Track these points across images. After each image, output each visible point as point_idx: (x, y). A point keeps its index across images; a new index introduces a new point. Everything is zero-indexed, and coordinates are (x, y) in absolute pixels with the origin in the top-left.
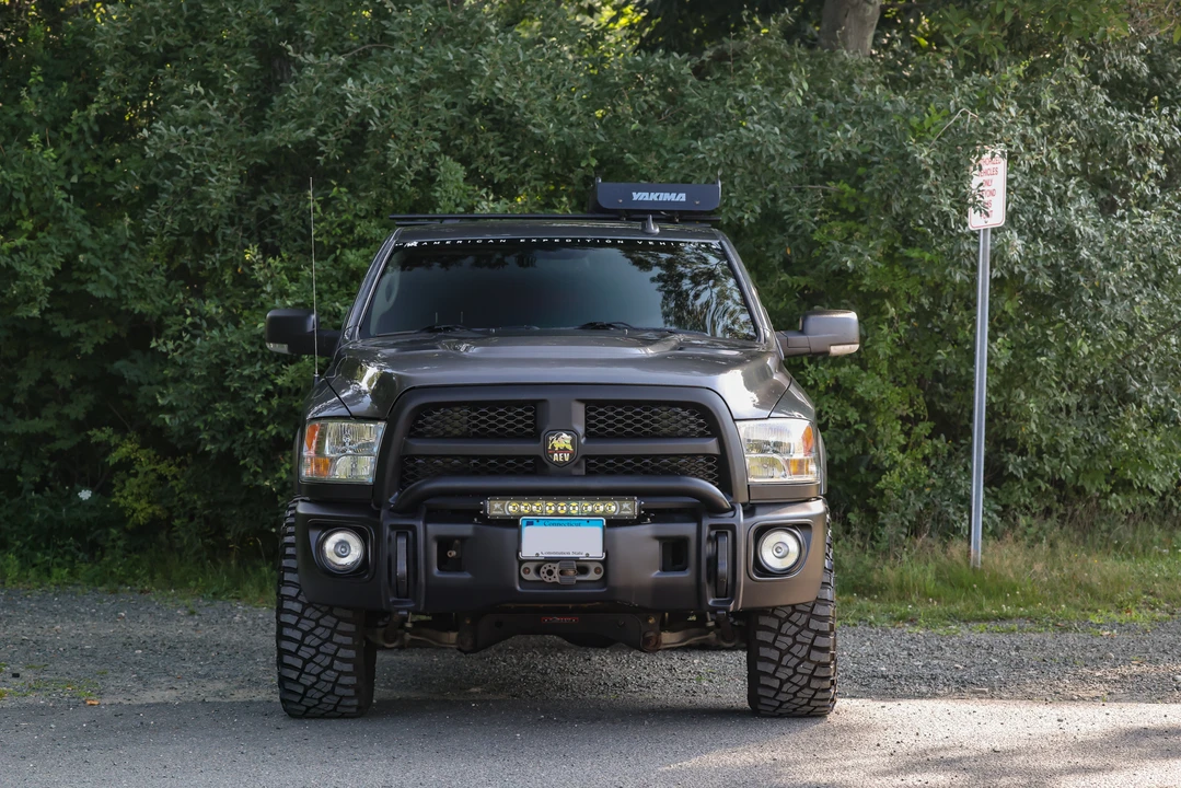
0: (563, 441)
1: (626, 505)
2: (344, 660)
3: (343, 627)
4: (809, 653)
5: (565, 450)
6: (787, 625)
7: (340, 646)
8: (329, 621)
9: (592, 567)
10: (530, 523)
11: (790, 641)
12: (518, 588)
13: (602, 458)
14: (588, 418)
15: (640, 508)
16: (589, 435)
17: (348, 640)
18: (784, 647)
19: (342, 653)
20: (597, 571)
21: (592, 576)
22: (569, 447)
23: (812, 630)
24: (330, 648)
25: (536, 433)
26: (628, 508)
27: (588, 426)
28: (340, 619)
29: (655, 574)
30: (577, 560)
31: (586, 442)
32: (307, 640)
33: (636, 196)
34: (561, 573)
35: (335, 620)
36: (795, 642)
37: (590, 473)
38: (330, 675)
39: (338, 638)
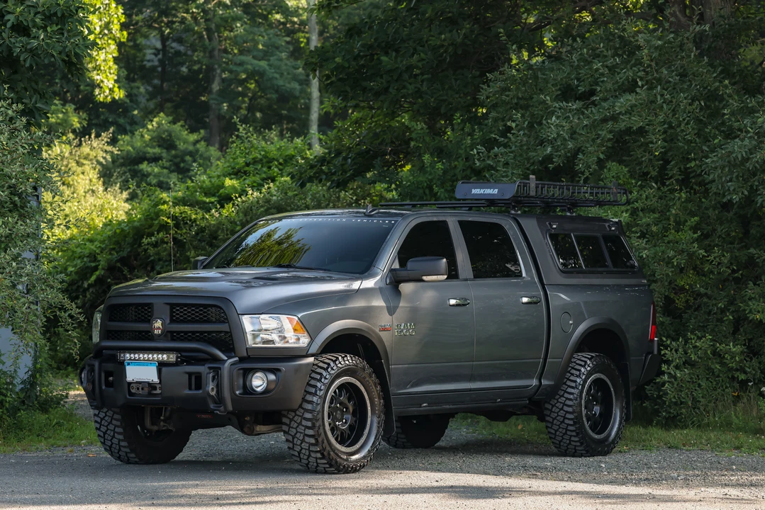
0: (158, 324)
1: (171, 356)
2: (119, 433)
3: (116, 416)
4: (304, 438)
5: (159, 328)
6: (293, 422)
7: (116, 426)
8: (110, 413)
9: (158, 386)
10: (129, 364)
11: (294, 431)
12: (128, 397)
13: (178, 333)
14: (172, 312)
15: (177, 357)
16: (172, 321)
17: (118, 423)
18: (293, 434)
19: (117, 430)
20: (160, 388)
21: (158, 391)
22: (161, 326)
23: (303, 426)
24: (111, 427)
25: (149, 320)
26: (172, 358)
27: (172, 316)
28: (114, 413)
29: (187, 392)
30: (149, 383)
31: (169, 324)
32: (103, 422)
33: (474, 191)
34: (142, 389)
35: (112, 413)
36: (297, 432)
37: (173, 340)
38: (115, 441)
39: (114, 422)
